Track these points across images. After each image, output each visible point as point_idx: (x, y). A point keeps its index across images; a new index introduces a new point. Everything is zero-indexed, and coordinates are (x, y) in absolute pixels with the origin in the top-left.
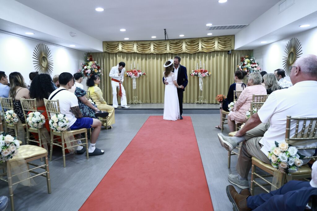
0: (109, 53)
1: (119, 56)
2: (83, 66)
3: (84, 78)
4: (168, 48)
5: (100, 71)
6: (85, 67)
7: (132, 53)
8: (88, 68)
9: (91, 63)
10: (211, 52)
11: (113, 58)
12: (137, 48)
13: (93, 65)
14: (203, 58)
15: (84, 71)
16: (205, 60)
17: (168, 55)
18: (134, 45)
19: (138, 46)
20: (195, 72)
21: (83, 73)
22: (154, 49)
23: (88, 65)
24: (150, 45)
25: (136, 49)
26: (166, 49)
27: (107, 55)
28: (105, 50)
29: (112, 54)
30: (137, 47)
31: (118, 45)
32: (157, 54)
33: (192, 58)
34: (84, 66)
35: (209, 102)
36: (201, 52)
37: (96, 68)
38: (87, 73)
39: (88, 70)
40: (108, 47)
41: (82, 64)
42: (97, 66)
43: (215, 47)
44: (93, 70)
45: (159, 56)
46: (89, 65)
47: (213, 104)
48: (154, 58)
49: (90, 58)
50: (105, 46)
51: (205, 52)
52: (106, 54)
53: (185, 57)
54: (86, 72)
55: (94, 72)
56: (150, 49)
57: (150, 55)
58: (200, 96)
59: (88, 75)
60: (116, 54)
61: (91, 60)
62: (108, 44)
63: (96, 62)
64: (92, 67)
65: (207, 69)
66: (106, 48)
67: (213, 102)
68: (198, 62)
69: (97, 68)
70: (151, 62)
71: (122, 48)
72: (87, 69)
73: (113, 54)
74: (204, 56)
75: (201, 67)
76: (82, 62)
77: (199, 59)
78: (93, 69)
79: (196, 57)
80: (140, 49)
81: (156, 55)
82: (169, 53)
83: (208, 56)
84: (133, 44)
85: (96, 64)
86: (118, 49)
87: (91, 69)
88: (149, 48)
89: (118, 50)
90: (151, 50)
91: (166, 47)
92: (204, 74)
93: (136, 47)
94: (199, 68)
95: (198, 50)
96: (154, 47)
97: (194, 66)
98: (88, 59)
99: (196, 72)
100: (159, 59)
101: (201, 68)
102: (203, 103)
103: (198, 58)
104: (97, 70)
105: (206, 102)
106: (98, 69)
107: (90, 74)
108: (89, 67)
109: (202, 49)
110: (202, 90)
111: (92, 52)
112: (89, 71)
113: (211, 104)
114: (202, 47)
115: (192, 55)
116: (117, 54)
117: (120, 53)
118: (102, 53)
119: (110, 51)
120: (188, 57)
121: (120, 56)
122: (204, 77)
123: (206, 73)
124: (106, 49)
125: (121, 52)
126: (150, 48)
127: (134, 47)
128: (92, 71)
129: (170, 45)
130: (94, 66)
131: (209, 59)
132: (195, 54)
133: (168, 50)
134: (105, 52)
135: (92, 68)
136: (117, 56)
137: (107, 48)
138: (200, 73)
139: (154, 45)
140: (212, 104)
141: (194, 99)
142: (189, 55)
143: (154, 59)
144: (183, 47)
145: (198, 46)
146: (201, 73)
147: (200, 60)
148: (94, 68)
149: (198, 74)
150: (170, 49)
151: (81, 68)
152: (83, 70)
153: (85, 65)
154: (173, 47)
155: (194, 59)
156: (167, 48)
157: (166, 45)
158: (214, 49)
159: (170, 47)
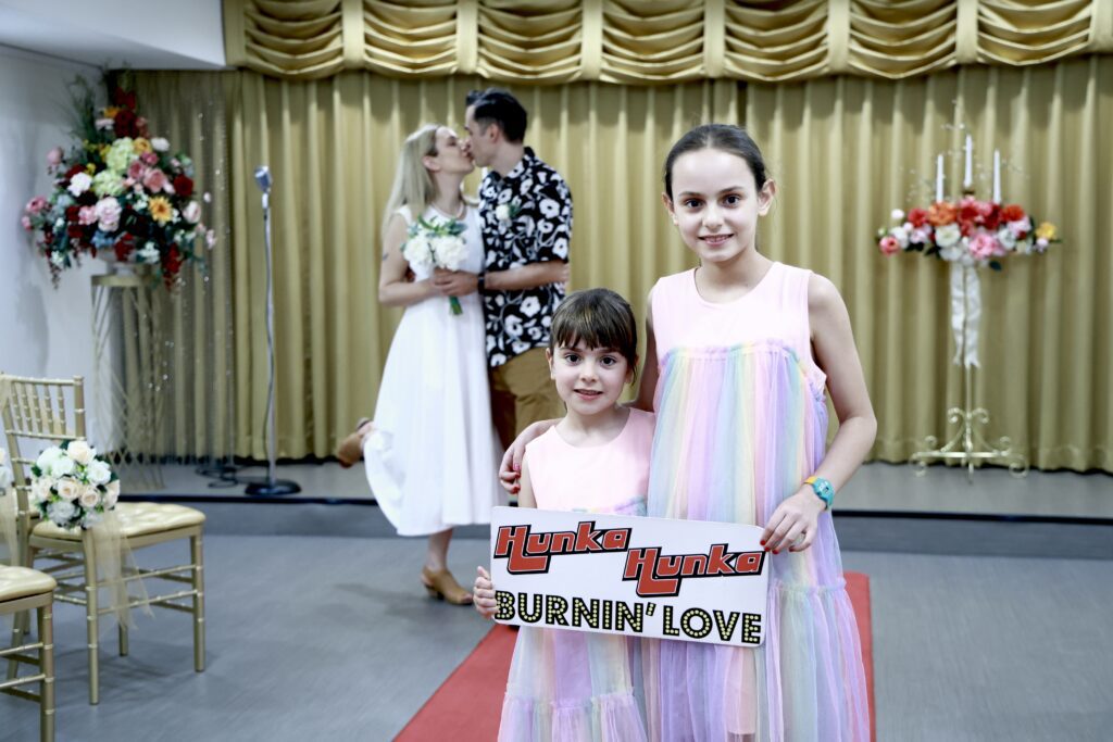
0: (271, 79)
1: (345, 100)
2: (63, 169)
3: (67, 263)
4: (715, 39)
5: (192, 211)
6: (80, 183)
7: (443, 78)
8: (99, 190)
9: (122, 152)
10: (1053, 64)
11: (301, 117)
12: (480, 43)
13: (136, 168)
14: (990, 114)
15: (71, 213)
16: (1005, 124)
17: (718, 88)
18: (454, 16)
19: (486, 23)
20: (909, 226)
21: (60, 222)
22: (605, 50)
23: (102, 167)
24: (577, 19)
25: (473, 48)
26: (700, 49)
27: (254, 91)
28: (241, 56)
29: (292, 81)
30: (481, 30)
31: (339, 19)
32: (635, 88)
33: (898, 117)
34: (69, 175)
35: (1032, 453)
36: (973, 66)
37: (162, 192)
38: (95, 226)
39: (101, 206)
40: (260, 28)
41: (54, 155)
42: (168, 171)
43: (1088, 20)
44: (139, 206)
45: (651, 96)
46: (110, 163)
47: (1068, 477)
48: (608, 120)
49: (115, 112)
50: (241, 25)
51: (1002, 67)
52: (247, 82)
53: (839, 105)
54: (87, 215)
55: (145, 215)
56: (578, 49)
57: (581, 92)
58: (963, 407)
59: (97, 240)
60: (327, 81)
61: (127, 127)
62: (263, 12)
63: (161, 144)
64: (130, 181)
65: (1018, 198)
66: (244, 41)
67: (1065, 453)
68: (943, 144)
69: (169, 188)
70: (590, 147)
71: (368, 40)
72: (89, 198)
73: (305, 81)
74: (991, 93)
75: (968, 182)
76: (61, 140)
77: (951, 119)
78: (135, 199)
79: (930, 105)
80: (502, 46)
81: (623, 93)
82: (727, 79)
83: (1024, 92)
84: (450, 9)
85: (161, 161)
86: (334, 45)
87: (120, 198)
88: (566, 38)
89: (340, 52)
90: (584, 55)
91: (701, 34)
92: (988, 239)
93: (473, 34)
94: (955, 189)
95: (952, 48)
96: (606, 34)
97: (908, 181)
98: (106, 122)
99: (918, 219)
100: (650, 123)
101: (971, 193)
102: (986, 465)
103: (947, 111)
104: (168, 206)
105: (1008, 452)
106: (180, 199)
107: (111, 235)
108: (109, 182)
109: (982, 43)
110: (972, 359)
111: (136, 66)
112: (106, 213)
113: (1048, 471)
114: (982, 27)
115: (899, 88)
116: (337, 82)
117: (353, 80)
118: (215, 74)
119: (274, 60)
120: (867, 107)
121: (352, 100)
122: (995, 264)
123: (1003, 234)
124: (248, 49)
125: (364, 71)
126: (573, 41)
127: (454, 32)
128: (127, 210)
129: (730, 15)
130: (148, 173)
131: (1040, 118)
132: (923, 79)
133: (715, 57)
134: (243, 69)
135: (130, 189)
136: (337, 96)
137: (256, 41)
138: (947, 235)
139: (609, 20)
140: (1062, 470)
141: (906, 431)
142: (869, 88)
143: (613, 121)
144: (829, 27)
145: (954, 15)
146: (964, 233)
147: (959, 125)
148: (147, 191)
149: (932, 236)
150: (730, 47)
151: (47, 187)
152: (65, 201)
153: (79, 168)
154: (749, 32)
155: (915, 120)
156: (706, 39)
157: (701, 18)
158: (1086, 38)
159: (729, 32)
